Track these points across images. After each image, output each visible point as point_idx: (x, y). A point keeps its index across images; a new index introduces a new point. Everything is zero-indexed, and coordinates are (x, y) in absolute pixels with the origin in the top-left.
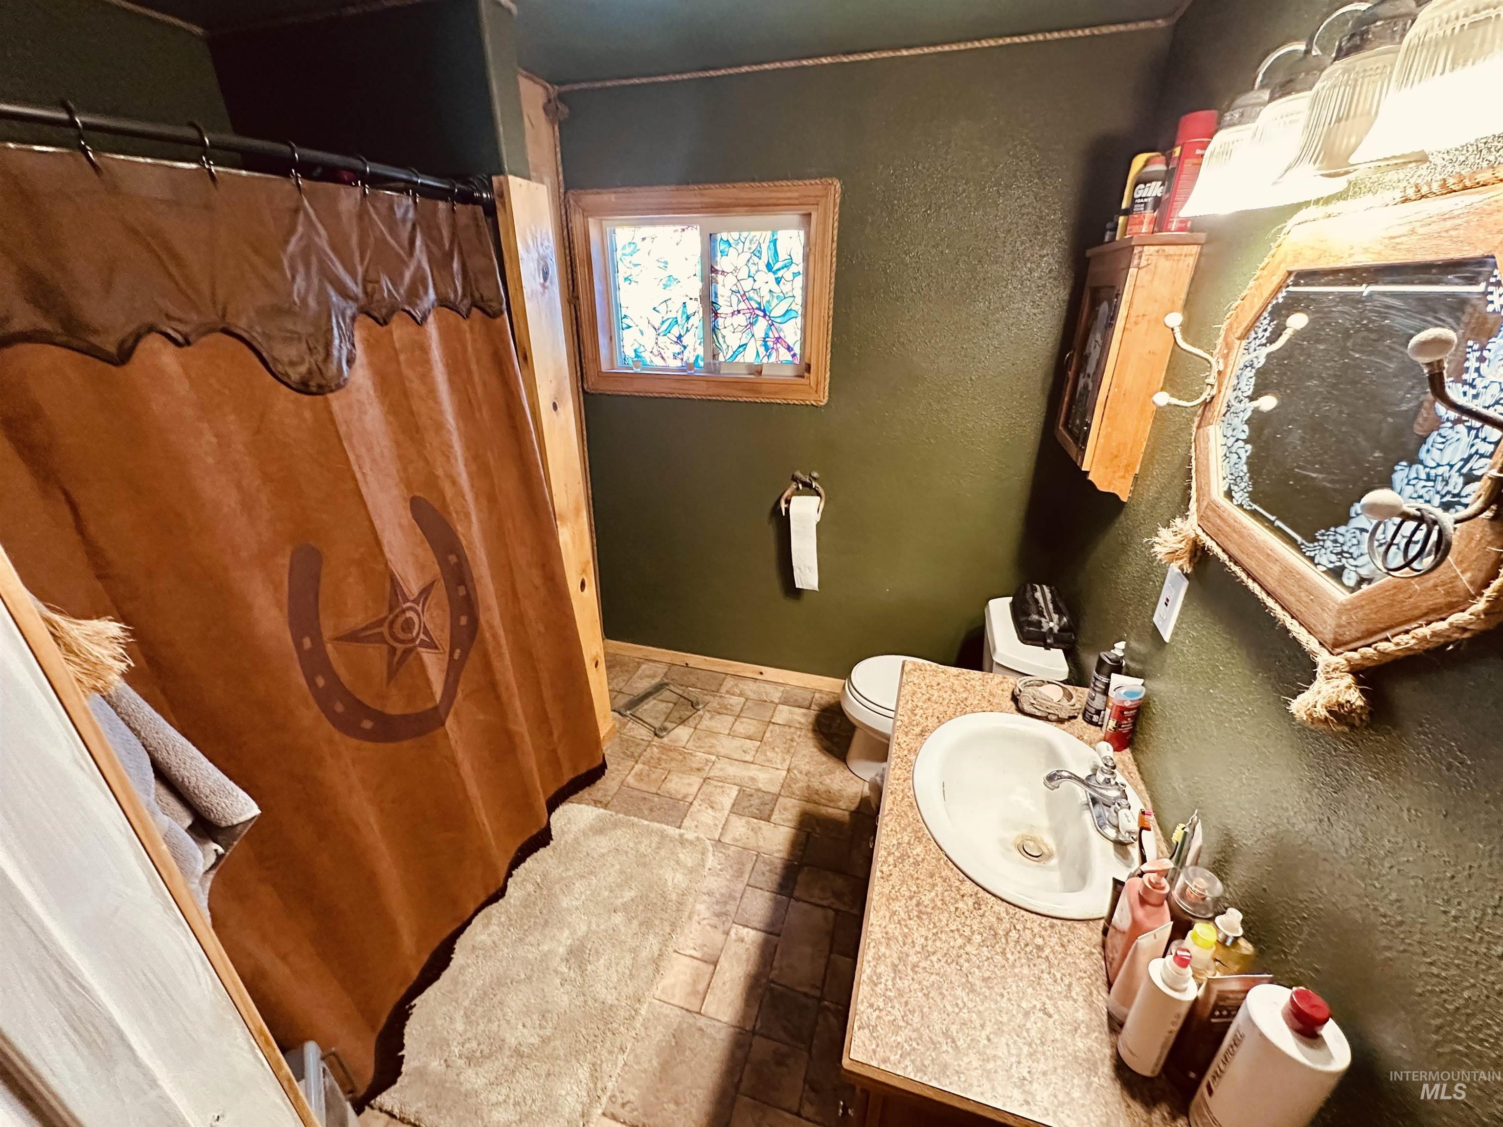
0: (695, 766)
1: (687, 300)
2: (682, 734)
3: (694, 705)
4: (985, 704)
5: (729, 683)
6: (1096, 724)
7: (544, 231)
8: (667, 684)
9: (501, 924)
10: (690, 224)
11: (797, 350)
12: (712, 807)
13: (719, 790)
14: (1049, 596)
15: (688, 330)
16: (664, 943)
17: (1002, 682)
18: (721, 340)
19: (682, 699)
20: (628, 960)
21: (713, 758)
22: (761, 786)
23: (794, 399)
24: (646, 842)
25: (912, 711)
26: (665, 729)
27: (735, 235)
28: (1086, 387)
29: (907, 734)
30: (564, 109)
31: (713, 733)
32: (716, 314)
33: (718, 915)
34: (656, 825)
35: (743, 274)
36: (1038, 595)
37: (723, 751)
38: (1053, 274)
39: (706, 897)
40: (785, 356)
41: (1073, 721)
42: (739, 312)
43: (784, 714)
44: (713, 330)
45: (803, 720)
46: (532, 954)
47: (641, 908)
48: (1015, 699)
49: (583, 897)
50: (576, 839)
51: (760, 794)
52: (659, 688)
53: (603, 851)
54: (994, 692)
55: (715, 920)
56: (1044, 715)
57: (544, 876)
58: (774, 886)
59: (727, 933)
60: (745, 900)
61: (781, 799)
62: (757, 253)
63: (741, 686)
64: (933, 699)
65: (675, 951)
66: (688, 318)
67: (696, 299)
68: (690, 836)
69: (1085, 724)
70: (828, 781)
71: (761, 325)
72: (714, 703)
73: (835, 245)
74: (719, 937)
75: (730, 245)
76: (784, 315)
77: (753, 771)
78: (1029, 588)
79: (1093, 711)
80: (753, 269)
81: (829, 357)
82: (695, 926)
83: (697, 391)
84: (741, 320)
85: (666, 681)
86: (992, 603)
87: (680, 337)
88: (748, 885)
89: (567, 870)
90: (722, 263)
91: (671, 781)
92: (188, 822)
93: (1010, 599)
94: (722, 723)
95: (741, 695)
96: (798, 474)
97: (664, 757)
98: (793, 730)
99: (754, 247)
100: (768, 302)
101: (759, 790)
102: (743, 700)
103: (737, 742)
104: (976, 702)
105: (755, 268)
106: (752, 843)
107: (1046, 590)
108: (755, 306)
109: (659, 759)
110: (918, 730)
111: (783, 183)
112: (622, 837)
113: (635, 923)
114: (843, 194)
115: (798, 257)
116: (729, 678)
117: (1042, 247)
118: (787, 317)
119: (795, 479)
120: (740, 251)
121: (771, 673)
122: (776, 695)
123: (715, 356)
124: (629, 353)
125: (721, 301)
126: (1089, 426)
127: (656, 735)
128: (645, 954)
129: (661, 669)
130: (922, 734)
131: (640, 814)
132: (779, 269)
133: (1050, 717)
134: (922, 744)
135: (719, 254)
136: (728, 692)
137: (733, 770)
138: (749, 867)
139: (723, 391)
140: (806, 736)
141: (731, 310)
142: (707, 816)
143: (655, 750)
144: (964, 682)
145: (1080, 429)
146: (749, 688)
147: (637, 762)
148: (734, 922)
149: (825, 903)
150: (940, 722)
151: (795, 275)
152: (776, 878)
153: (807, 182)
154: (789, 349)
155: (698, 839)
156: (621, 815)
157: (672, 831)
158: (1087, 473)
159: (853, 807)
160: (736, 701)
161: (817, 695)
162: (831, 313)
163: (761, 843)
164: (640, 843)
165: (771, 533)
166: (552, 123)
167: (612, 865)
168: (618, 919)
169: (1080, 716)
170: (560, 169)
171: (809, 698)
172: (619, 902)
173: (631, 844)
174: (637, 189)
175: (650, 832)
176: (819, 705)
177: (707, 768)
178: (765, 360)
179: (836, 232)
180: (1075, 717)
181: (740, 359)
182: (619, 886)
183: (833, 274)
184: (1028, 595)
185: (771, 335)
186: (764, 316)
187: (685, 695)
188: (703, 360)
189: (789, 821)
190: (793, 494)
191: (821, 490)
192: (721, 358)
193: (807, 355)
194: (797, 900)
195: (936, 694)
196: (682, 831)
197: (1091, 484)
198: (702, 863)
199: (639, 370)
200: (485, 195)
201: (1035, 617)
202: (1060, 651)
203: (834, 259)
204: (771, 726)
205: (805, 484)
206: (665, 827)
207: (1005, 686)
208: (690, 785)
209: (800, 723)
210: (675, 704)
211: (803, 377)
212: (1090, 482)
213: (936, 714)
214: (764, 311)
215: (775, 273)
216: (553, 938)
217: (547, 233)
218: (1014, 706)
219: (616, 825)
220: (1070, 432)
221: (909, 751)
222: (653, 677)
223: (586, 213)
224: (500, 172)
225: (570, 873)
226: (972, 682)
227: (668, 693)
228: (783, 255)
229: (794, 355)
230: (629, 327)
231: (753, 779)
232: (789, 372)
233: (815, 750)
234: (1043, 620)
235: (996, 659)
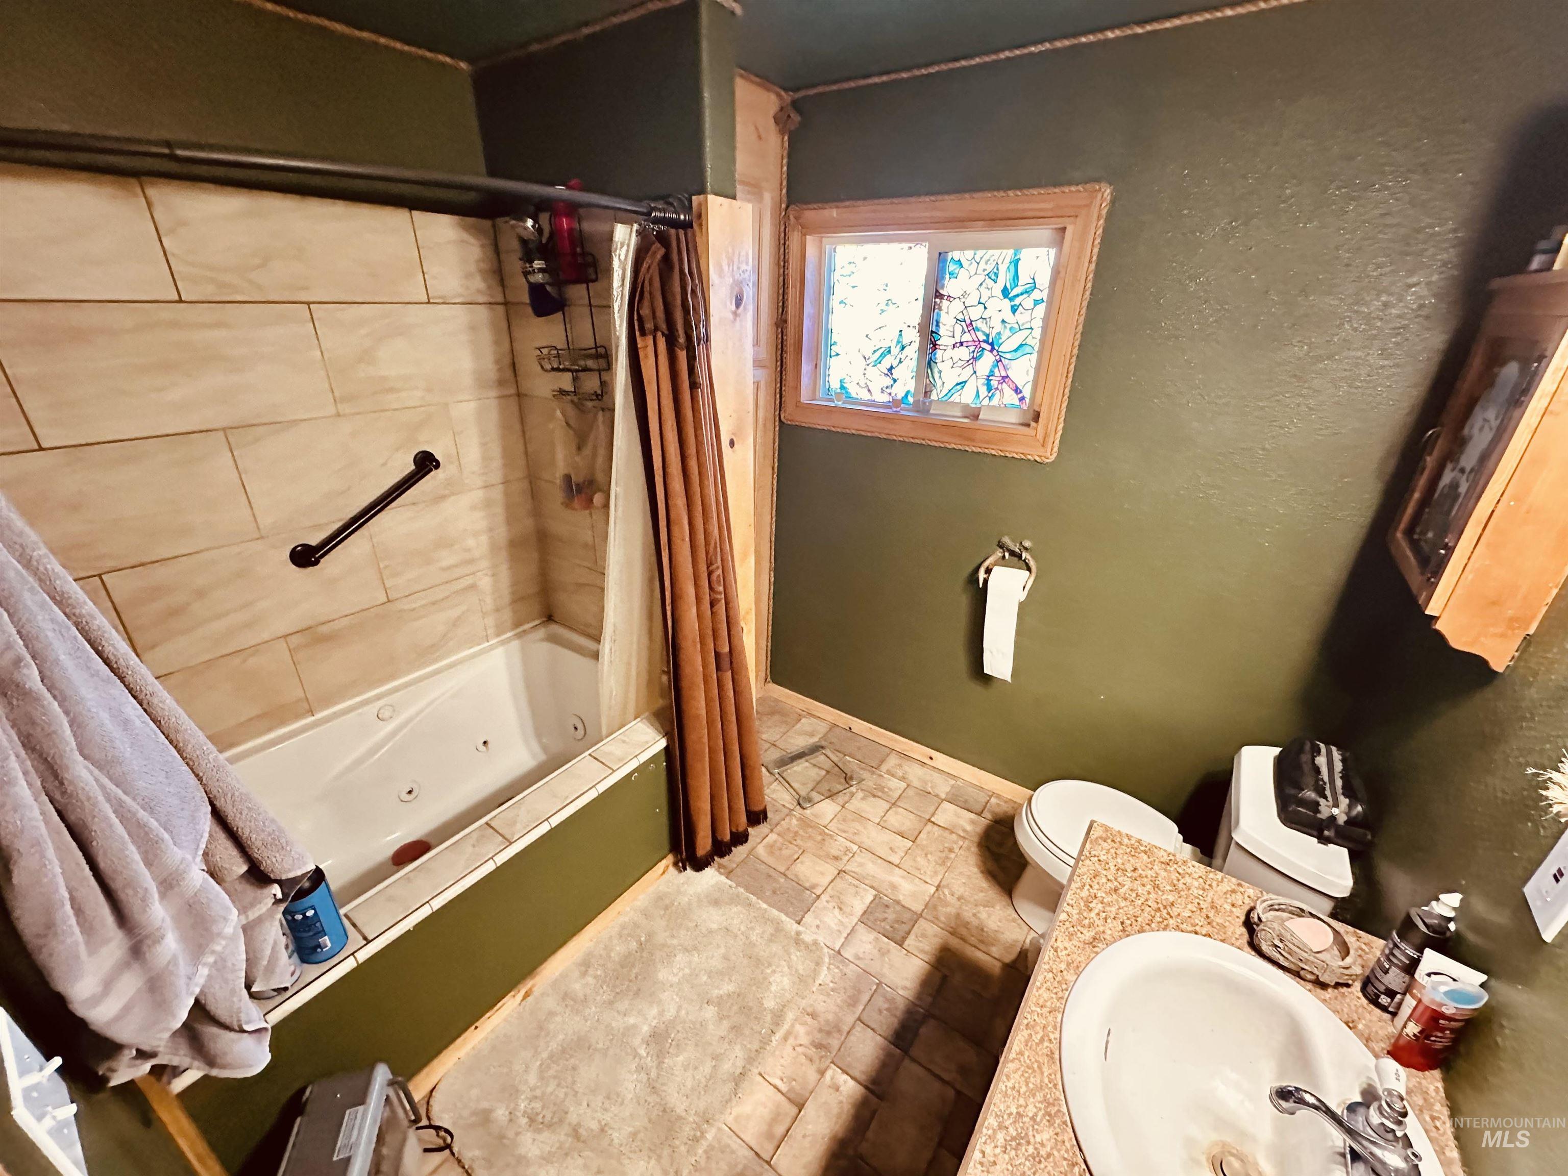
0: (835, 852)
1: (904, 328)
2: (826, 809)
3: (848, 779)
4: (1199, 920)
5: (893, 761)
6: (1384, 1009)
7: (743, 253)
8: (823, 747)
9: (595, 977)
10: (917, 240)
11: (1027, 392)
12: (841, 909)
13: (852, 890)
14: (1338, 766)
15: (900, 362)
16: (751, 1059)
17: (1233, 891)
18: (936, 375)
19: (837, 769)
20: (707, 1068)
21: (855, 848)
22: (901, 898)
23: (1014, 451)
24: (758, 930)
25: (1087, 903)
26: (809, 800)
27: (969, 254)
28: (1454, 486)
29: (1071, 936)
30: (796, 117)
31: (861, 817)
32: (935, 345)
33: (819, 1046)
34: (775, 912)
35: (972, 300)
36: (1321, 761)
37: (867, 843)
38: (1423, 313)
39: (809, 1019)
40: (1010, 398)
41: (1344, 990)
42: (962, 344)
43: (948, 814)
44: (929, 363)
45: (969, 828)
46: (618, 1023)
47: (735, 1008)
48: (1250, 925)
49: (681, 974)
50: (690, 904)
51: (898, 908)
52: (815, 749)
53: (714, 926)
54: (1219, 902)
55: (812, 1051)
56: (1292, 967)
57: (650, 936)
58: (889, 1033)
59: (822, 1073)
60: (852, 1038)
61: (922, 922)
62: (994, 276)
63: (906, 768)
64: (1122, 891)
65: (760, 1074)
66: (903, 348)
67: (914, 327)
68: (808, 938)
69: (1364, 1001)
70: (983, 915)
71: (988, 359)
72: (870, 781)
73: (1093, 266)
74: (812, 1076)
75: (962, 267)
76: (1016, 350)
77: (896, 877)
78: (1308, 746)
79: (1382, 988)
80: (985, 294)
81: (1065, 405)
82: (788, 1049)
83: (901, 432)
84: (964, 353)
85: (824, 743)
86: (1246, 750)
87: (892, 368)
88: (859, 1019)
89: (673, 936)
90: (950, 287)
91: (802, 863)
92: (244, 868)
93: (1277, 751)
94: (874, 808)
95: (903, 779)
96: (1007, 540)
97: (801, 832)
98: (954, 837)
99: (989, 268)
100: (999, 334)
101: (898, 902)
102: (904, 785)
103: (887, 836)
104: (1187, 914)
105: (988, 293)
106: (875, 968)
107: (1337, 756)
108: (982, 337)
109: (796, 833)
110: (1088, 935)
111: (1035, 192)
112: (735, 916)
113: (726, 1024)
114: (1113, 202)
115: (1044, 280)
116: (893, 755)
117: (1411, 273)
118: (1019, 353)
119: (1001, 546)
120: (973, 273)
121: (942, 760)
122: (943, 788)
123: (927, 394)
124: (835, 385)
125: (942, 331)
126: (1450, 550)
127: (799, 804)
128: (726, 1067)
129: (822, 728)
130: (1093, 943)
131: (759, 894)
132: (1017, 296)
133: (1302, 973)
134: (1089, 960)
135: (947, 276)
136: (889, 772)
137: (872, 868)
138: (865, 998)
139: (929, 434)
140: (968, 849)
141: (953, 341)
142: (832, 918)
143: (794, 821)
144: (1174, 876)
145: (1436, 546)
146: (915, 773)
147: (772, 831)
148: (833, 1062)
149: (946, 1076)
150: (1125, 933)
151: (1036, 303)
152: (894, 1022)
153: (1066, 189)
154: (1017, 390)
155: (815, 943)
156: (741, 890)
157: (790, 925)
158: (1434, 619)
159: (1009, 958)
160: (896, 785)
161: (993, 800)
162: (1076, 351)
163: (886, 971)
164: (752, 929)
165: (963, 602)
166: (782, 132)
167: (718, 946)
168: (710, 1012)
169: (1357, 986)
170: (785, 183)
171: (984, 800)
172: (716, 992)
173: (743, 928)
174: (860, 203)
175: (766, 919)
176: (993, 813)
177: (846, 858)
178: (986, 402)
179: (1096, 250)
180: (1348, 986)
181: (956, 398)
182: (720, 973)
183: (1085, 304)
184: (1305, 758)
185: (997, 374)
186: (991, 351)
187: (839, 764)
188: (914, 396)
189: (925, 953)
190: (996, 564)
191: (1032, 564)
192: (934, 396)
193: (1038, 400)
194: (914, 1060)
195: (1128, 884)
196: (800, 928)
197: (1439, 635)
198: (815, 973)
199: (840, 403)
200: (682, 217)
201: (1310, 794)
202: (1345, 852)
203: (1089, 285)
204: (929, 826)
205: (1012, 553)
206: (783, 917)
207: (1238, 899)
208: (822, 874)
209: (964, 831)
210: (828, 772)
211: (1028, 425)
212: (1438, 634)
213: (1122, 917)
214: (992, 344)
215: (1011, 300)
216: (640, 1012)
217: (747, 254)
218: (1246, 937)
219: (734, 900)
220: (1415, 545)
221: (1068, 964)
222: (812, 735)
223: (806, 230)
224: (702, 191)
225: (675, 942)
226: (1188, 879)
227: (823, 757)
228: (1024, 279)
229: (1022, 399)
230: (838, 355)
231: (894, 887)
232: (1013, 418)
233: (976, 870)
234: (1322, 801)
235: (1237, 837)
